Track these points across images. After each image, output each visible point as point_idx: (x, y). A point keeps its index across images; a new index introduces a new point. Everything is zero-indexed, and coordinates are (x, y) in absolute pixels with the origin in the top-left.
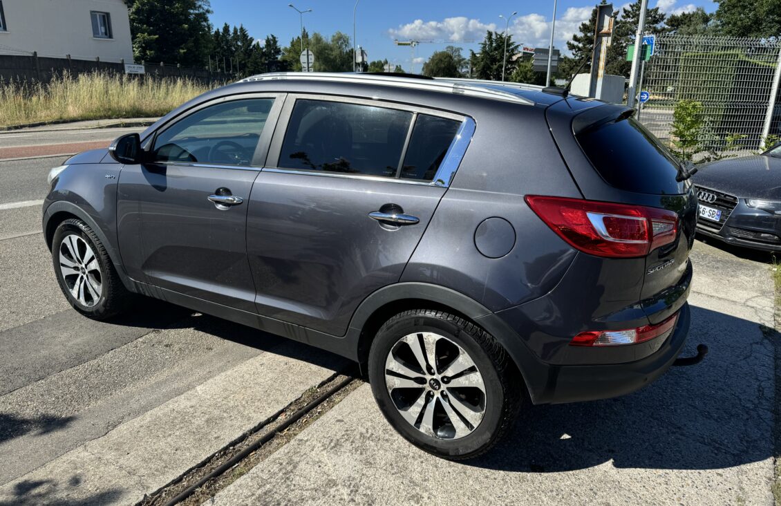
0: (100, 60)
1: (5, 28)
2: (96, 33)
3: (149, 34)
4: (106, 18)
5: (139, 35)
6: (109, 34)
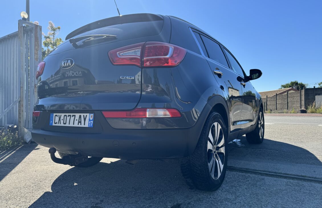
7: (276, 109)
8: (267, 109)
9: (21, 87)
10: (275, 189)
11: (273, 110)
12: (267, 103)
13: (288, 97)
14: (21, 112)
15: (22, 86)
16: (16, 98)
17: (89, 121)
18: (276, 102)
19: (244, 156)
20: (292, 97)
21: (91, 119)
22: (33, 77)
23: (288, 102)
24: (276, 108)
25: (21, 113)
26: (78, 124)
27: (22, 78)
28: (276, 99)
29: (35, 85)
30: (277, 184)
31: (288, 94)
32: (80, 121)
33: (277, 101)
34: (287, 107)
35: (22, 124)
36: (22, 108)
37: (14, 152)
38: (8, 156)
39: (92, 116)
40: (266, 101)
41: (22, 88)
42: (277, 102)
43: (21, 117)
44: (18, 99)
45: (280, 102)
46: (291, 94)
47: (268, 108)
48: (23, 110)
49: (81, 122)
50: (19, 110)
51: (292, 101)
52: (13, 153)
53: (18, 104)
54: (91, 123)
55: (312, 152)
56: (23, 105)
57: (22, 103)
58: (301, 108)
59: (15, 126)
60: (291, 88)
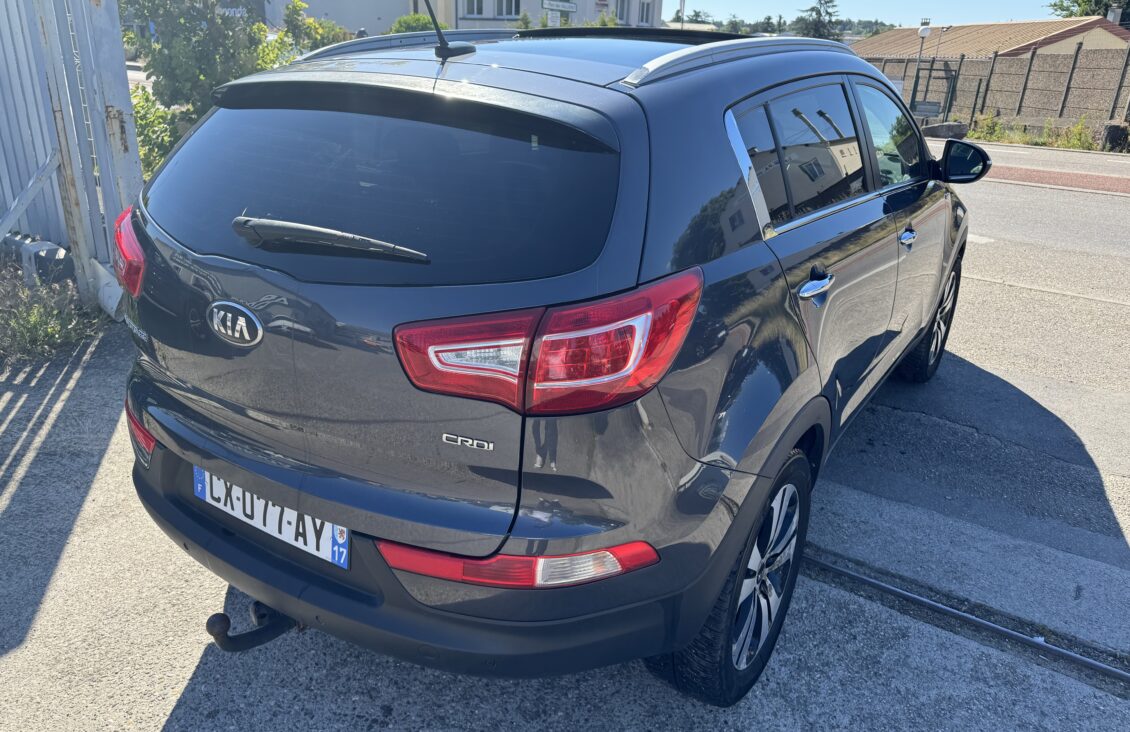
7: (1018, 113)
8: (983, 106)
9: (54, 112)
10: (933, 693)
11: (1006, 114)
12: (992, 81)
13: (1074, 68)
14: (73, 206)
15: (57, 108)
16: (44, 157)
17: (333, 546)
18: (1026, 83)
19: (862, 451)
20: (1089, 69)
21: (341, 541)
22: (94, 72)
23: (1068, 88)
24: (1020, 107)
25: (74, 210)
26: (296, 539)
27: (51, 74)
28: (1029, 71)
29: (107, 107)
30: (945, 669)
31: (1080, 56)
32: (301, 530)
33: (1031, 77)
34: (1060, 107)
35: (83, 249)
36: (72, 191)
37: (77, 375)
38: (58, 406)
39: (342, 532)
40: (987, 72)
41: (58, 115)
42: (1029, 85)
43: (77, 224)
44: (52, 157)
45: (1040, 86)
46: (1091, 56)
47: (987, 101)
48: (77, 199)
49: (304, 535)
50: (63, 199)
51: (1087, 86)
52: (71, 384)
53: (54, 176)
54: (341, 554)
55: (1093, 454)
56: (73, 180)
57: (69, 172)
58: (1112, 117)
59: (61, 253)
60: (1095, 18)
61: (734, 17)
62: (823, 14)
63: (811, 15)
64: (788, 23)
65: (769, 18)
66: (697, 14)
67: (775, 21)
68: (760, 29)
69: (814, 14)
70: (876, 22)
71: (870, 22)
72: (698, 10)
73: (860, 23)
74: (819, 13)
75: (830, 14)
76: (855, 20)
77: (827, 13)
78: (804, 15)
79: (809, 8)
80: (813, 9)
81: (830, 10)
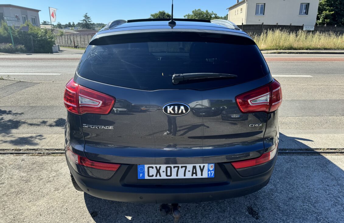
0: (292, 25)
1: (264, 14)
2: (300, 13)
3: (329, 12)
4: (308, 5)
5: (324, 12)
6: (307, 13)
17: (208, 172)
21: (211, 169)
26: (192, 176)
32: (194, 172)
39: (212, 166)
49: (196, 173)
54: (211, 173)
61: (59, 23)
62: (88, 22)
63: (84, 22)
64: (75, 24)
65: (70, 23)
66: (45, 22)
67: (72, 24)
68: (67, 26)
69: (85, 21)
70: (102, 23)
71: (100, 24)
72: (45, 21)
73: (97, 24)
74: (86, 21)
75: (90, 22)
76: (96, 23)
77: (89, 21)
78: (81, 22)
79: (82, 20)
80: (84, 20)
81: (89, 20)
